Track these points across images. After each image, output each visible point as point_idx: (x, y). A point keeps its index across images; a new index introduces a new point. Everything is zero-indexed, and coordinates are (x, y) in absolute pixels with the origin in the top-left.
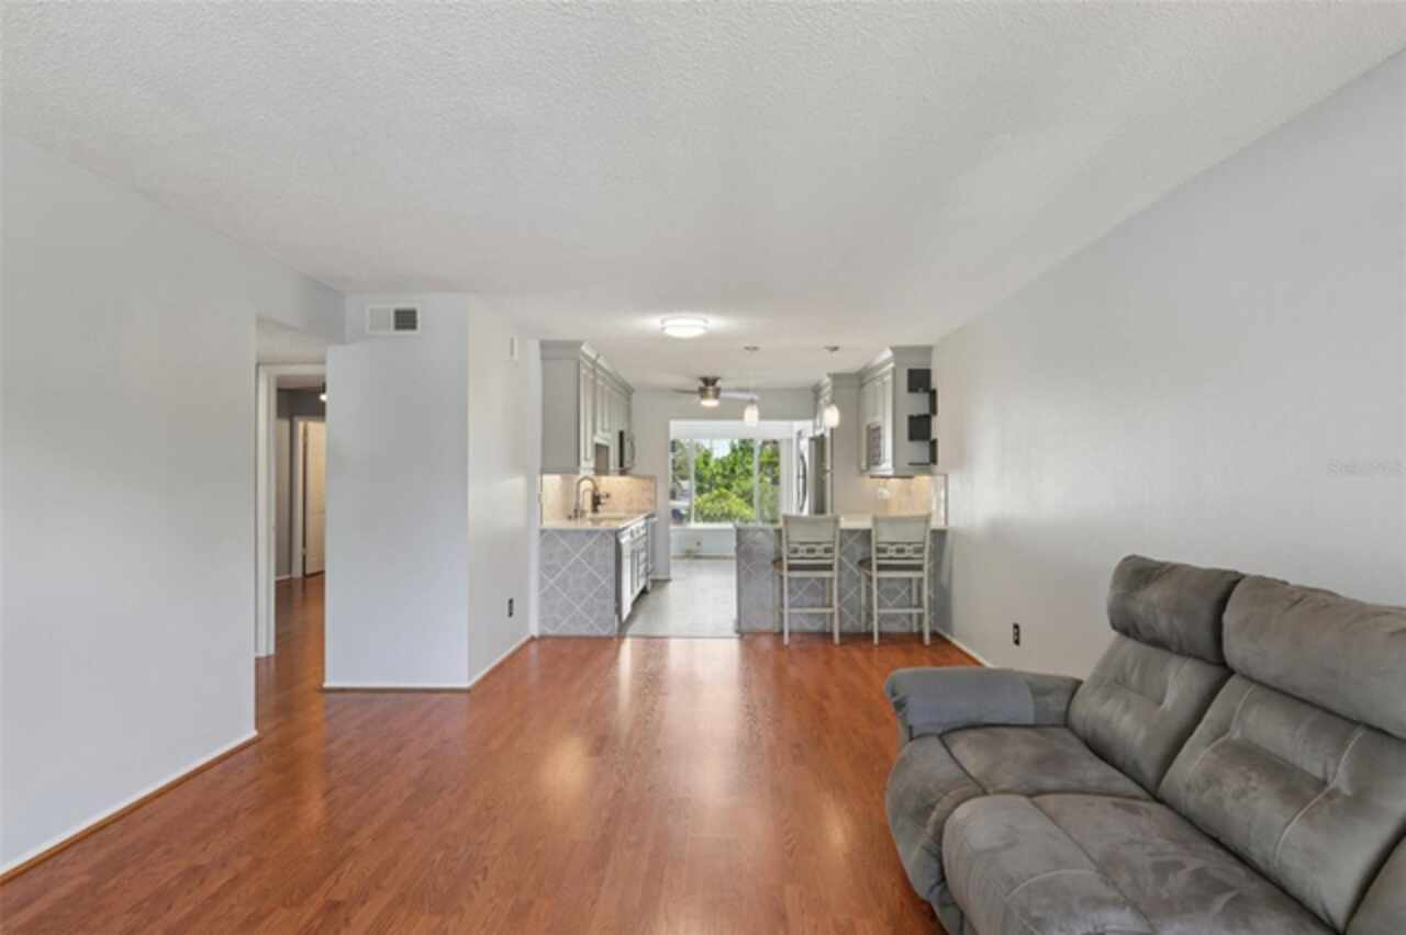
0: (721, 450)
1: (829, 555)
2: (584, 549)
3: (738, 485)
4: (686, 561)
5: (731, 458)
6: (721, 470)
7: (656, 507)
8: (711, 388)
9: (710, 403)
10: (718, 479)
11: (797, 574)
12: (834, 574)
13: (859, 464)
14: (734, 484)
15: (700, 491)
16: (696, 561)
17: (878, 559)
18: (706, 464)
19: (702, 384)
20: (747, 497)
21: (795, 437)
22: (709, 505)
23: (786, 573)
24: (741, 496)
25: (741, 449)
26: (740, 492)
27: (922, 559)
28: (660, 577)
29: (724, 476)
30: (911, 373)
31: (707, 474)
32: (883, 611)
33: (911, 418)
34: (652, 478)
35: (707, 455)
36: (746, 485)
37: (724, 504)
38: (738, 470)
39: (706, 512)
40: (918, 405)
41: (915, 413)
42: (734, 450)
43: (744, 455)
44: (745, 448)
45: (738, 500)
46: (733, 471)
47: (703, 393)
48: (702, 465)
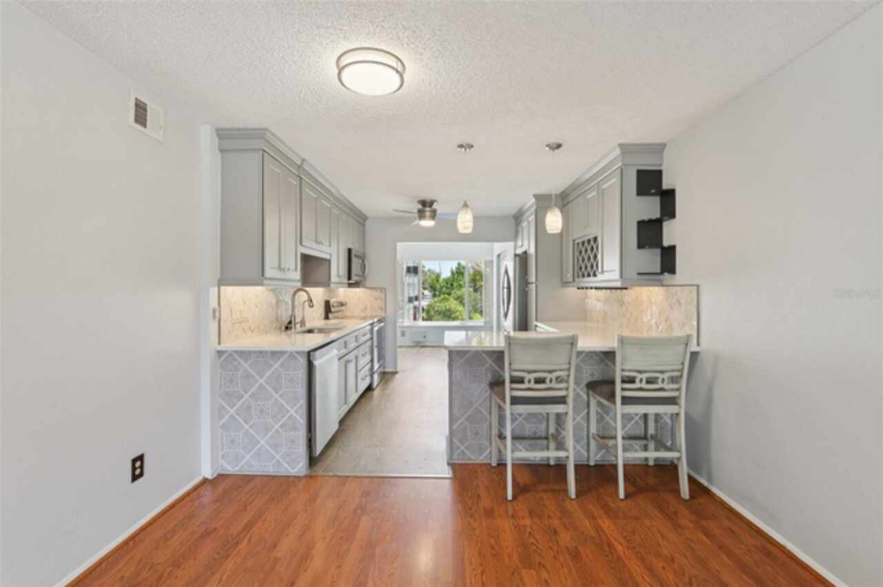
0: (446, 274)
1: (563, 385)
2: (268, 373)
3: (455, 293)
4: (415, 350)
5: (452, 279)
6: (445, 284)
7: (386, 313)
8: (428, 209)
9: (428, 223)
10: (444, 289)
11: (521, 409)
12: (568, 408)
13: (562, 275)
14: (453, 292)
15: (434, 296)
16: (423, 349)
17: (623, 389)
18: (438, 281)
19: (420, 207)
20: (460, 300)
21: (495, 259)
22: (438, 304)
23: (508, 406)
24: (456, 299)
25: (457, 273)
26: (456, 297)
27: (678, 390)
28: (389, 369)
29: (447, 288)
30: (641, 174)
31: (438, 286)
32: (629, 455)
33: (641, 224)
34: (382, 290)
35: (438, 276)
36: (459, 293)
37: (446, 304)
38: (455, 285)
39: (436, 308)
40: (650, 208)
41: (646, 217)
42: (453, 273)
43: (458, 276)
44: (459, 272)
45: (455, 302)
46: (452, 285)
47: (421, 214)
48: (435, 282)
